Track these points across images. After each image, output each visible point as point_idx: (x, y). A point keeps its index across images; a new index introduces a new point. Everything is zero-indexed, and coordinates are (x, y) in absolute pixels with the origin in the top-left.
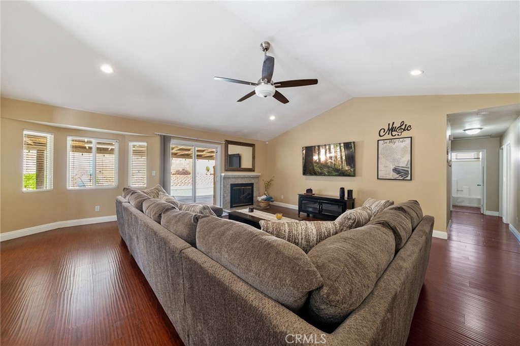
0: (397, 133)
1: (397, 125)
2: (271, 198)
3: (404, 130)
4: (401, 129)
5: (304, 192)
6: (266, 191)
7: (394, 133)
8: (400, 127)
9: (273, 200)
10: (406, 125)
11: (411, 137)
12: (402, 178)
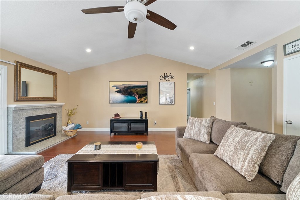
0: (168, 79)
1: (168, 75)
2: (79, 125)
3: (171, 78)
4: (170, 77)
5: (112, 117)
6: (69, 119)
7: (167, 79)
8: (170, 76)
9: (81, 127)
10: (172, 75)
11: (174, 82)
12: (170, 104)
